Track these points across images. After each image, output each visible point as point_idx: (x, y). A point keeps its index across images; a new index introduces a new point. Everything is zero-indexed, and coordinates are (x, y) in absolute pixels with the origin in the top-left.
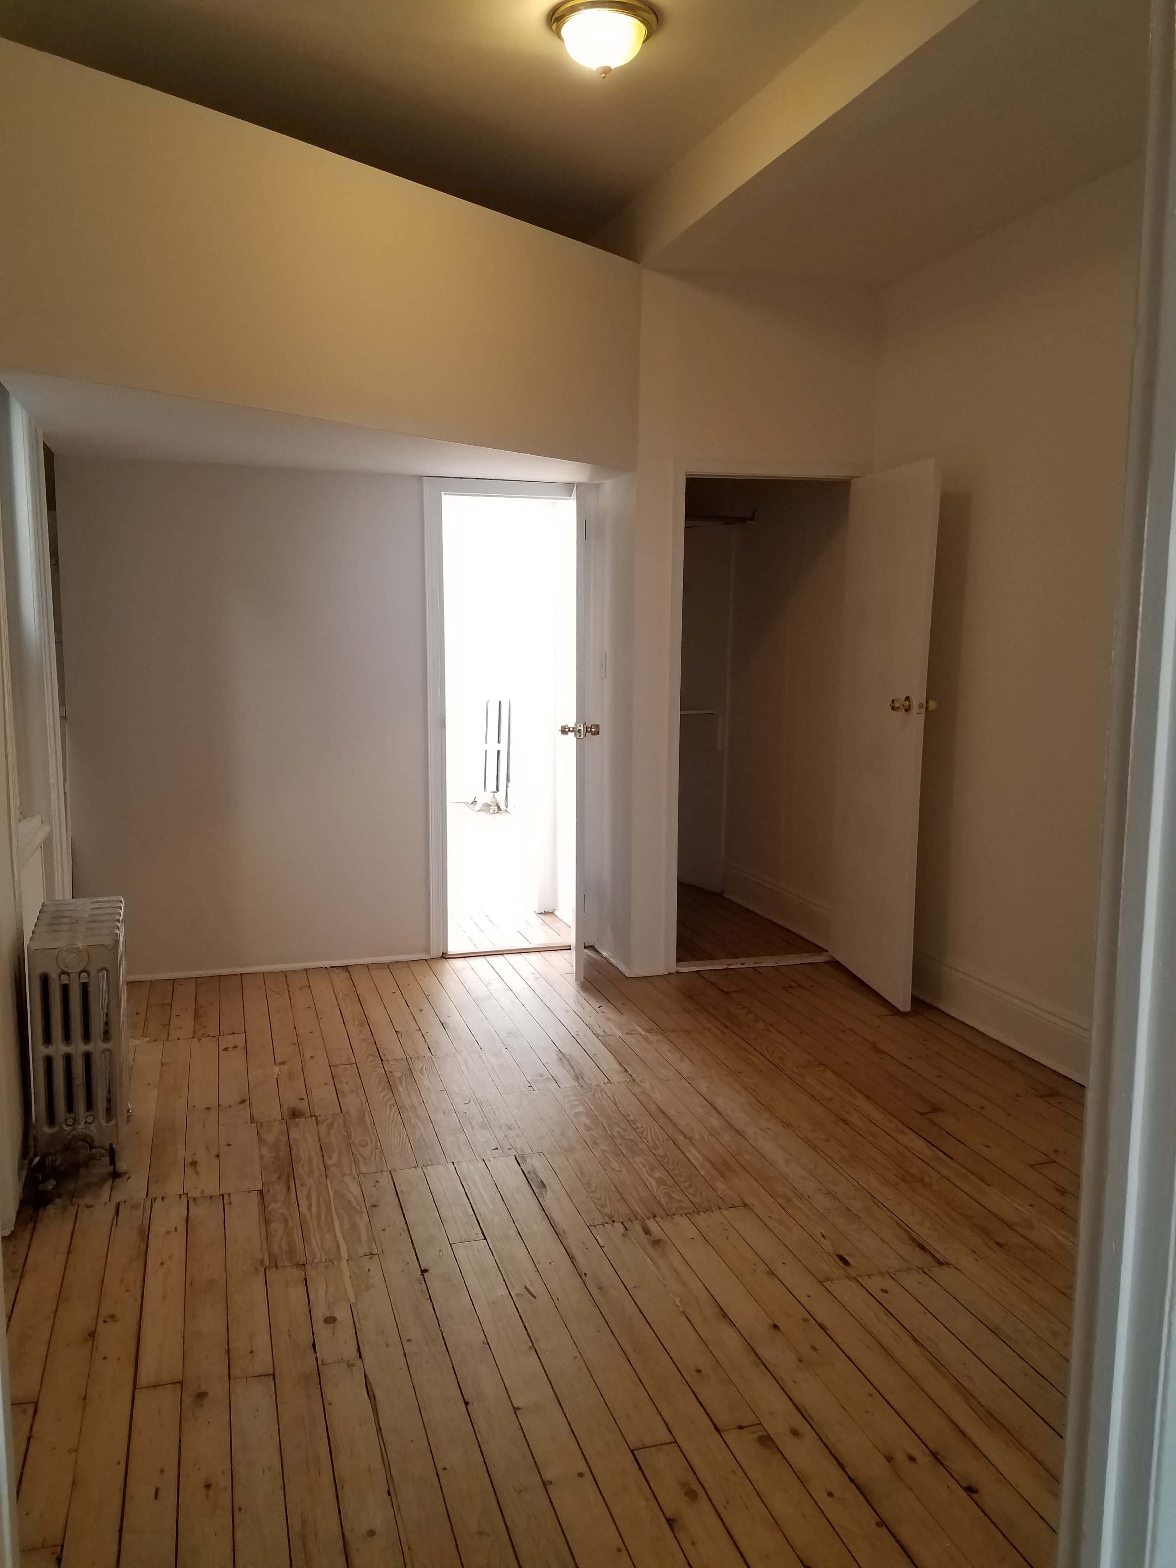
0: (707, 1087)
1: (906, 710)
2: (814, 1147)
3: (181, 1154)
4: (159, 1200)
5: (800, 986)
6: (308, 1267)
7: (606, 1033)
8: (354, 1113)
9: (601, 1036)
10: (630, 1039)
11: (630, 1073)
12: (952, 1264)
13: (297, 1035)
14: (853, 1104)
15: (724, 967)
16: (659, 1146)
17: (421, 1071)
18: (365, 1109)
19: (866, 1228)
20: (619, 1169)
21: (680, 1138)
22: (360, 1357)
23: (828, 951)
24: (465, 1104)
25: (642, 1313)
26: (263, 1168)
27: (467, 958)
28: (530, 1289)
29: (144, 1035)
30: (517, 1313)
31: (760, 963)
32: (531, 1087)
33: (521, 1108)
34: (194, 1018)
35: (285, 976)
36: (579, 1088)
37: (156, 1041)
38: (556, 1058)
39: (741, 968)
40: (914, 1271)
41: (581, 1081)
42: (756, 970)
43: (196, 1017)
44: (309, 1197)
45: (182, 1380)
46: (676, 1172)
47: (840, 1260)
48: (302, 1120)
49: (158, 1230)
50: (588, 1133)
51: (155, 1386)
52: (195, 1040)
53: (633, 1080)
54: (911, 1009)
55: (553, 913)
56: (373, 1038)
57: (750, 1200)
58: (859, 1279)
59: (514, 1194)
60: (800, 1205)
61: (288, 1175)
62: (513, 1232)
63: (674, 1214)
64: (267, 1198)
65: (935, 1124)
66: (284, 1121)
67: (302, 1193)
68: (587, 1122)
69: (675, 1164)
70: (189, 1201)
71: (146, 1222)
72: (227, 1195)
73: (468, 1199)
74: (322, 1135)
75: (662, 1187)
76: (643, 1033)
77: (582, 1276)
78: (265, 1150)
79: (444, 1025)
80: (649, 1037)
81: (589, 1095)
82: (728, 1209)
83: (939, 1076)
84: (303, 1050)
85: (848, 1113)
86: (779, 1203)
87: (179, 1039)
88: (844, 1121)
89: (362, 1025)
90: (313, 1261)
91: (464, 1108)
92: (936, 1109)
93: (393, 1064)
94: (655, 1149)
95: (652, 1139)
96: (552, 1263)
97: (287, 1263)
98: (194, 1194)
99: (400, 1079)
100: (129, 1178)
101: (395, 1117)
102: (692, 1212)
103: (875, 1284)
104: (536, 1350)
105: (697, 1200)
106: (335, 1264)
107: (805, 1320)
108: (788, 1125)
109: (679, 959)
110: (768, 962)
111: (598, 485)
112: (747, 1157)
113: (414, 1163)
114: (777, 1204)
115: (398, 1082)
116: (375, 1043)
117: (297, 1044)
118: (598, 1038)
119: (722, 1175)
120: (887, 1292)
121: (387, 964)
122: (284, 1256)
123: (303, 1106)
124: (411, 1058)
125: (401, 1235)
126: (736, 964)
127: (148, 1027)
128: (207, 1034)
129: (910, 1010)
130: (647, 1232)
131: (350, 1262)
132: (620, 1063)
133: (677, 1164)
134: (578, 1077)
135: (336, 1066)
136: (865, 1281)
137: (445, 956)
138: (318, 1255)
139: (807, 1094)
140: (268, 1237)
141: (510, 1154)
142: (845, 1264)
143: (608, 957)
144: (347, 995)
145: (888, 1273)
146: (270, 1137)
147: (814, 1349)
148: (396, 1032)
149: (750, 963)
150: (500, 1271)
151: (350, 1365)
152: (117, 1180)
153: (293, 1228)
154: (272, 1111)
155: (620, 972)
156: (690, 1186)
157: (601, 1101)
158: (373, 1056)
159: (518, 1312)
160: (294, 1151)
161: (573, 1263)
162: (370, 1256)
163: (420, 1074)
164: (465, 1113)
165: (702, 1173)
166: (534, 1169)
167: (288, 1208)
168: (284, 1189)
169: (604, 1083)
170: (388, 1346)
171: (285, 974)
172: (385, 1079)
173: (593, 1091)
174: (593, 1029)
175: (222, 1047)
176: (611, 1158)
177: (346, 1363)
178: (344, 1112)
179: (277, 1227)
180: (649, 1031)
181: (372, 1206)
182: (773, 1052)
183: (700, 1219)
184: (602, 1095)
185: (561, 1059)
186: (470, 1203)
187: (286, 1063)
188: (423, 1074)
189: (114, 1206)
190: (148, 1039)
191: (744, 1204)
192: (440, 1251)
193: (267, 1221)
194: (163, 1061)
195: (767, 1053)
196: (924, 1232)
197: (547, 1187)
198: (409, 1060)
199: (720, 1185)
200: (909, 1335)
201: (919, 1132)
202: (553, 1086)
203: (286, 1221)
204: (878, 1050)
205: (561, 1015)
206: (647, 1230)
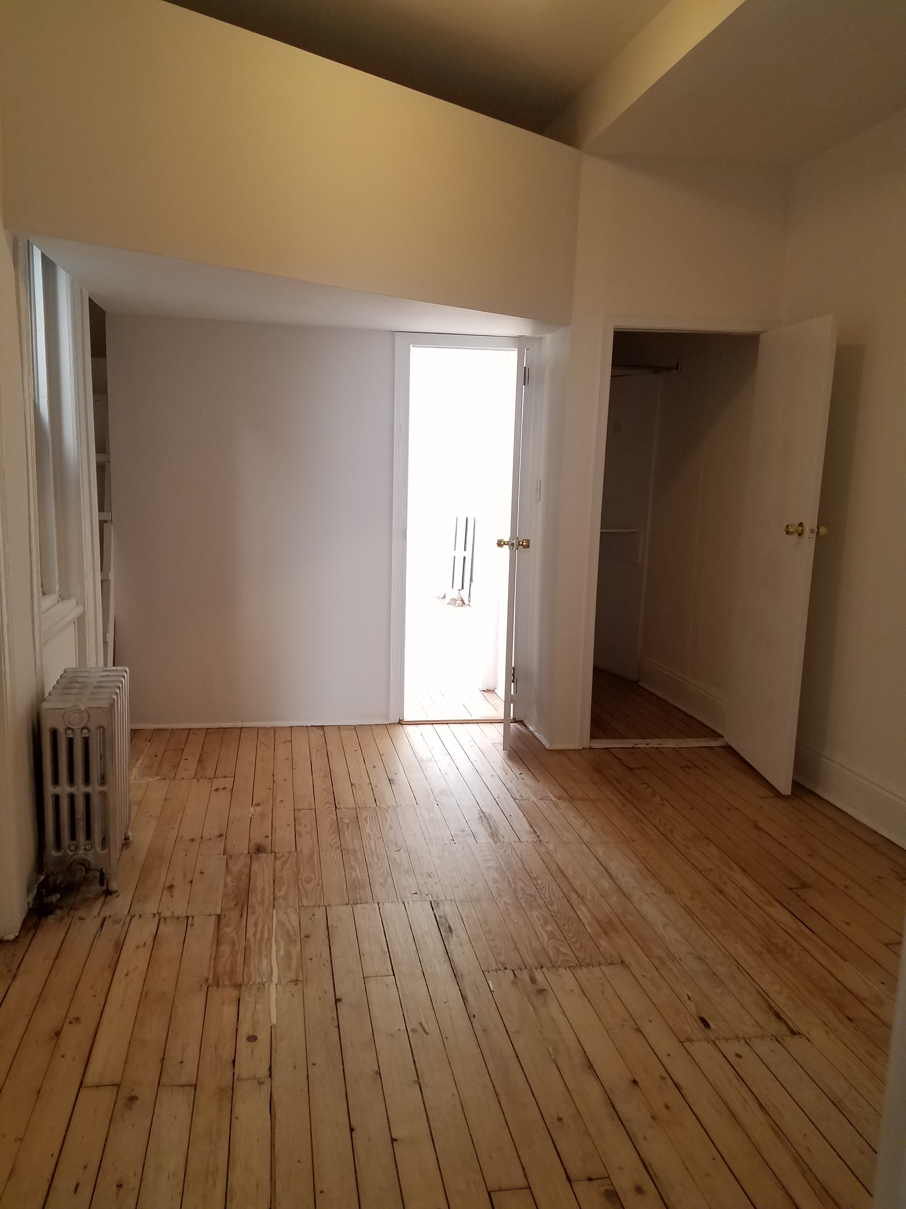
0: (603, 852)
1: (800, 535)
2: (691, 913)
3: (162, 879)
4: (137, 916)
5: (696, 766)
6: (243, 988)
7: (523, 798)
8: (306, 852)
9: (518, 800)
10: (542, 804)
11: (538, 834)
12: (803, 1035)
13: (274, 781)
14: (731, 876)
15: (631, 746)
16: (555, 903)
17: (366, 819)
18: (315, 849)
19: (729, 994)
20: (517, 921)
21: (574, 896)
22: (270, 1075)
23: (723, 737)
24: (396, 851)
25: (517, 1057)
26: (225, 895)
27: (418, 725)
28: (425, 1025)
29: (157, 774)
30: (409, 1047)
31: (662, 744)
32: (453, 840)
33: (442, 859)
34: (198, 762)
35: (274, 731)
36: (493, 844)
37: (165, 779)
38: (477, 816)
39: (646, 748)
40: (768, 1038)
41: (496, 838)
42: (659, 750)
43: (200, 761)
44: (256, 925)
45: (120, 1084)
46: (566, 928)
47: (702, 1023)
48: (264, 855)
49: (130, 944)
50: (496, 886)
51: (97, 1087)
52: (195, 780)
53: (540, 841)
54: (792, 793)
55: (494, 691)
56: (333, 788)
57: (629, 959)
58: (717, 1042)
59: (424, 935)
60: (671, 966)
61: (243, 904)
62: (418, 971)
63: (559, 967)
64: (223, 922)
65: (802, 900)
66: (250, 855)
67: (252, 920)
68: (497, 876)
69: (566, 920)
70: (160, 919)
71: (123, 936)
72: (192, 917)
73: (386, 937)
74: (277, 869)
75: (552, 940)
76: (554, 799)
77: (471, 1017)
78: (229, 880)
79: (390, 781)
80: (558, 803)
81: (501, 852)
82: (607, 966)
83: (810, 855)
84: (276, 794)
85: (725, 884)
86: (653, 963)
87: (183, 778)
88: (721, 891)
89: (326, 777)
90: (248, 983)
91: (396, 855)
92: (804, 885)
93: (345, 812)
94: (551, 906)
95: (550, 897)
96: (447, 1003)
97: (227, 983)
98: (166, 914)
99: (348, 825)
100: (118, 896)
101: (338, 859)
102: (575, 965)
103: (731, 1048)
104: (420, 1085)
105: (581, 955)
106: (266, 987)
107: (663, 1078)
108: (669, 892)
109: (593, 737)
110: (670, 743)
111: (541, 339)
112: (630, 918)
113: (346, 900)
114: (652, 964)
115: (345, 827)
116: (333, 792)
117: (272, 790)
118: (515, 802)
119: (606, 933)
120: (741, 1057)
121: (355, 726)
122: (226, 975)
123: (267, 843)
124: (359, 807)
125: (324, 965)
126: (641, 744)
127: (161, 767)
128: (205, 777)
129: (790, 794)
130: (533, 981)
131: (278, 986)
132: (531, 826)
133: (568, 921)
134: (494, 835)
135: (299, 810)
136: (722, 1045)
137: (401, 723)
138: (254, 978)
139: (690, 864)
140: (216, 958)
141: (427, 899)
142: (705, 1027)
143: (533, 732)
144: (319, 750)
145: (744, 1039)
146: (235, 868)
147: (667, 1107)
148: (352, 784)
149: (654, 743)
150: (401, 1006)
151: (260, 1083)
152: (109, 897)
153: (238, 951)
154: (241, 846)
155: (542, 744)
156: (577, 941)
157: (510, 857)
158: (330, 803)
159: (411, 1046)
160: (252, 882)
161: (465, 1004)
162: (296, 982)
163: (364, 822)
164: (396, 859)
165: (589, 930)
166: (445, 915)
167: (237, 933)
168: (238, 915)
169: (515, 842)
170: (295, 1068)
171: (275, 729)
172: (335, 825)
173: (504, 848)
174: (512, 793)
175: (214, 788)
176: (511, 910)
177: (257, 1080)
178: (298, 850)
179: (225, 948)
180: (559, 798)
181: (306, 937)
182: (665, 824)
183: (582, 973)
184: (511, 851)
185: (481, 817)
186: (386, 941)
187: (261, 805)
188: (367, 823)
189: (100, 919)
190: (158, 778)
191: (622, 962)
192: (354, 983)
193: (218, 943)
194: (167, 796)
195: (659, 826)
196: (781, 1001)
197: (454, 932)
198: (358, 809)
199: (603, 943)
200: (757, 1103)
201: (786, 905)
202: (471, 841)
203: (234, 944)
204: (757, 828)
205: (487, 779)
206: (534, 979)
